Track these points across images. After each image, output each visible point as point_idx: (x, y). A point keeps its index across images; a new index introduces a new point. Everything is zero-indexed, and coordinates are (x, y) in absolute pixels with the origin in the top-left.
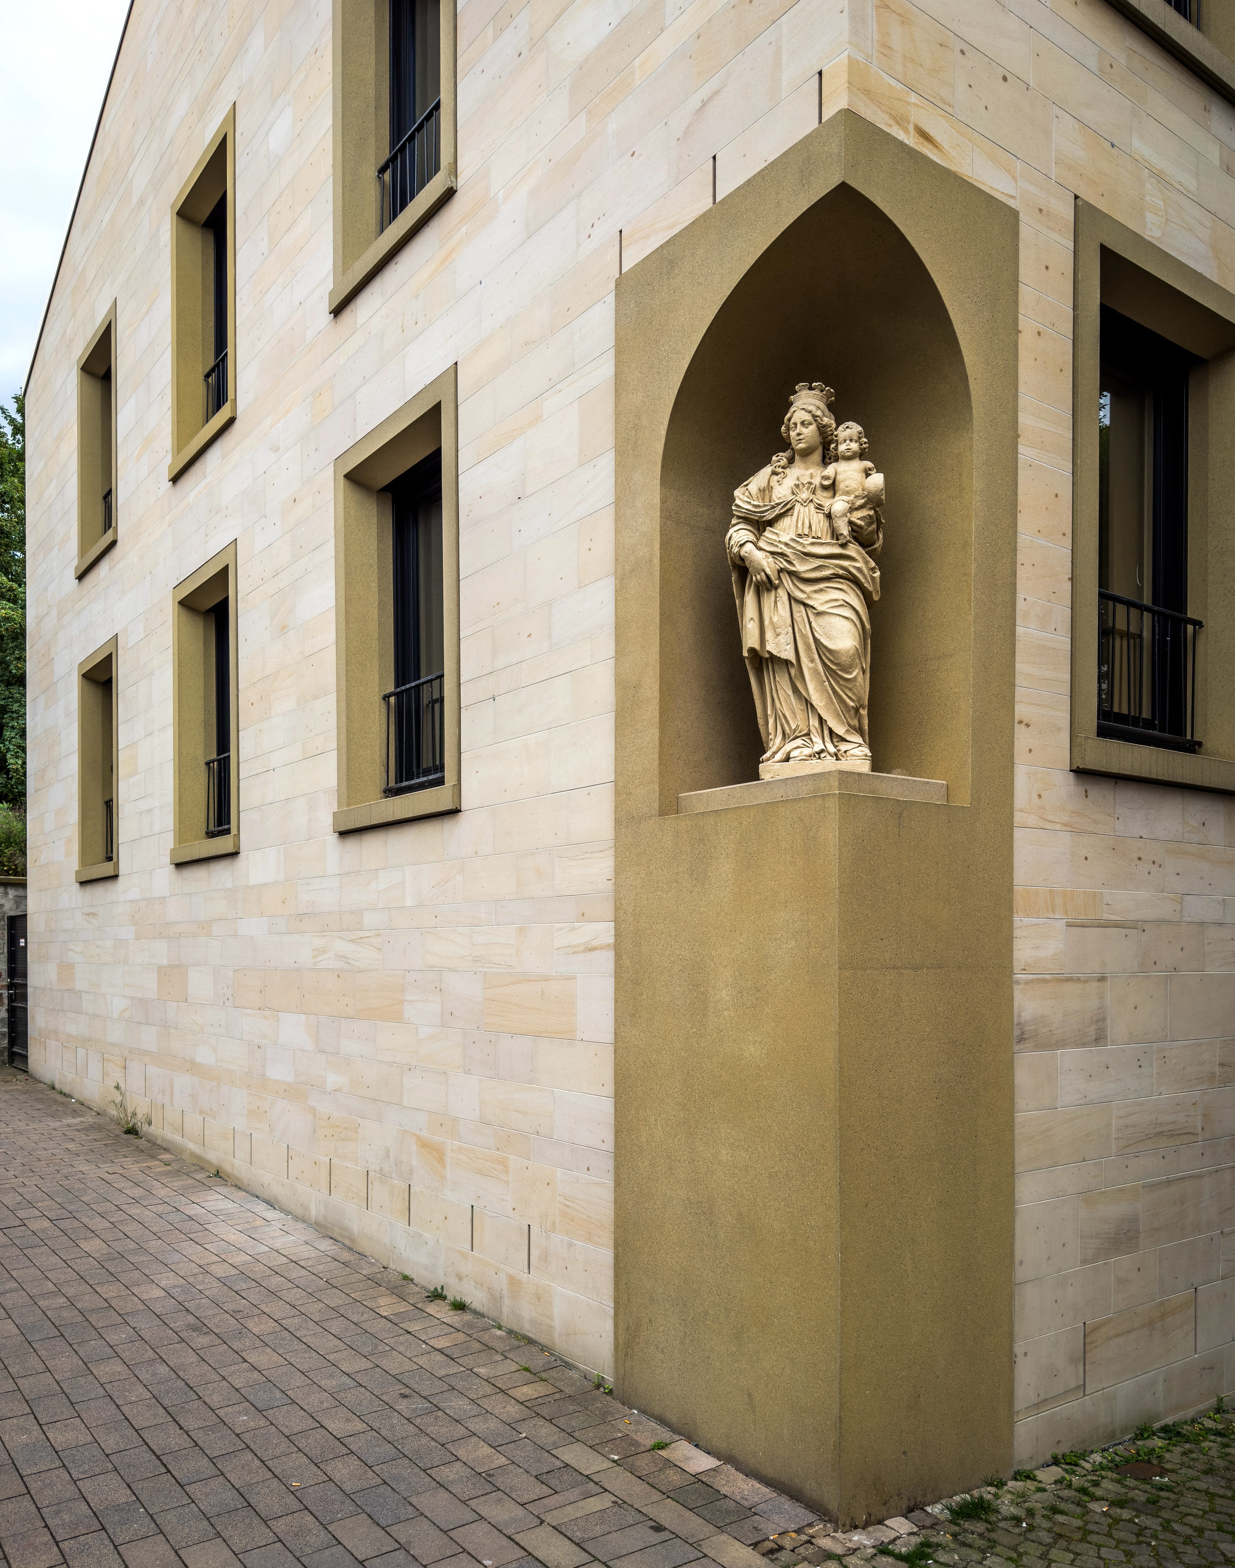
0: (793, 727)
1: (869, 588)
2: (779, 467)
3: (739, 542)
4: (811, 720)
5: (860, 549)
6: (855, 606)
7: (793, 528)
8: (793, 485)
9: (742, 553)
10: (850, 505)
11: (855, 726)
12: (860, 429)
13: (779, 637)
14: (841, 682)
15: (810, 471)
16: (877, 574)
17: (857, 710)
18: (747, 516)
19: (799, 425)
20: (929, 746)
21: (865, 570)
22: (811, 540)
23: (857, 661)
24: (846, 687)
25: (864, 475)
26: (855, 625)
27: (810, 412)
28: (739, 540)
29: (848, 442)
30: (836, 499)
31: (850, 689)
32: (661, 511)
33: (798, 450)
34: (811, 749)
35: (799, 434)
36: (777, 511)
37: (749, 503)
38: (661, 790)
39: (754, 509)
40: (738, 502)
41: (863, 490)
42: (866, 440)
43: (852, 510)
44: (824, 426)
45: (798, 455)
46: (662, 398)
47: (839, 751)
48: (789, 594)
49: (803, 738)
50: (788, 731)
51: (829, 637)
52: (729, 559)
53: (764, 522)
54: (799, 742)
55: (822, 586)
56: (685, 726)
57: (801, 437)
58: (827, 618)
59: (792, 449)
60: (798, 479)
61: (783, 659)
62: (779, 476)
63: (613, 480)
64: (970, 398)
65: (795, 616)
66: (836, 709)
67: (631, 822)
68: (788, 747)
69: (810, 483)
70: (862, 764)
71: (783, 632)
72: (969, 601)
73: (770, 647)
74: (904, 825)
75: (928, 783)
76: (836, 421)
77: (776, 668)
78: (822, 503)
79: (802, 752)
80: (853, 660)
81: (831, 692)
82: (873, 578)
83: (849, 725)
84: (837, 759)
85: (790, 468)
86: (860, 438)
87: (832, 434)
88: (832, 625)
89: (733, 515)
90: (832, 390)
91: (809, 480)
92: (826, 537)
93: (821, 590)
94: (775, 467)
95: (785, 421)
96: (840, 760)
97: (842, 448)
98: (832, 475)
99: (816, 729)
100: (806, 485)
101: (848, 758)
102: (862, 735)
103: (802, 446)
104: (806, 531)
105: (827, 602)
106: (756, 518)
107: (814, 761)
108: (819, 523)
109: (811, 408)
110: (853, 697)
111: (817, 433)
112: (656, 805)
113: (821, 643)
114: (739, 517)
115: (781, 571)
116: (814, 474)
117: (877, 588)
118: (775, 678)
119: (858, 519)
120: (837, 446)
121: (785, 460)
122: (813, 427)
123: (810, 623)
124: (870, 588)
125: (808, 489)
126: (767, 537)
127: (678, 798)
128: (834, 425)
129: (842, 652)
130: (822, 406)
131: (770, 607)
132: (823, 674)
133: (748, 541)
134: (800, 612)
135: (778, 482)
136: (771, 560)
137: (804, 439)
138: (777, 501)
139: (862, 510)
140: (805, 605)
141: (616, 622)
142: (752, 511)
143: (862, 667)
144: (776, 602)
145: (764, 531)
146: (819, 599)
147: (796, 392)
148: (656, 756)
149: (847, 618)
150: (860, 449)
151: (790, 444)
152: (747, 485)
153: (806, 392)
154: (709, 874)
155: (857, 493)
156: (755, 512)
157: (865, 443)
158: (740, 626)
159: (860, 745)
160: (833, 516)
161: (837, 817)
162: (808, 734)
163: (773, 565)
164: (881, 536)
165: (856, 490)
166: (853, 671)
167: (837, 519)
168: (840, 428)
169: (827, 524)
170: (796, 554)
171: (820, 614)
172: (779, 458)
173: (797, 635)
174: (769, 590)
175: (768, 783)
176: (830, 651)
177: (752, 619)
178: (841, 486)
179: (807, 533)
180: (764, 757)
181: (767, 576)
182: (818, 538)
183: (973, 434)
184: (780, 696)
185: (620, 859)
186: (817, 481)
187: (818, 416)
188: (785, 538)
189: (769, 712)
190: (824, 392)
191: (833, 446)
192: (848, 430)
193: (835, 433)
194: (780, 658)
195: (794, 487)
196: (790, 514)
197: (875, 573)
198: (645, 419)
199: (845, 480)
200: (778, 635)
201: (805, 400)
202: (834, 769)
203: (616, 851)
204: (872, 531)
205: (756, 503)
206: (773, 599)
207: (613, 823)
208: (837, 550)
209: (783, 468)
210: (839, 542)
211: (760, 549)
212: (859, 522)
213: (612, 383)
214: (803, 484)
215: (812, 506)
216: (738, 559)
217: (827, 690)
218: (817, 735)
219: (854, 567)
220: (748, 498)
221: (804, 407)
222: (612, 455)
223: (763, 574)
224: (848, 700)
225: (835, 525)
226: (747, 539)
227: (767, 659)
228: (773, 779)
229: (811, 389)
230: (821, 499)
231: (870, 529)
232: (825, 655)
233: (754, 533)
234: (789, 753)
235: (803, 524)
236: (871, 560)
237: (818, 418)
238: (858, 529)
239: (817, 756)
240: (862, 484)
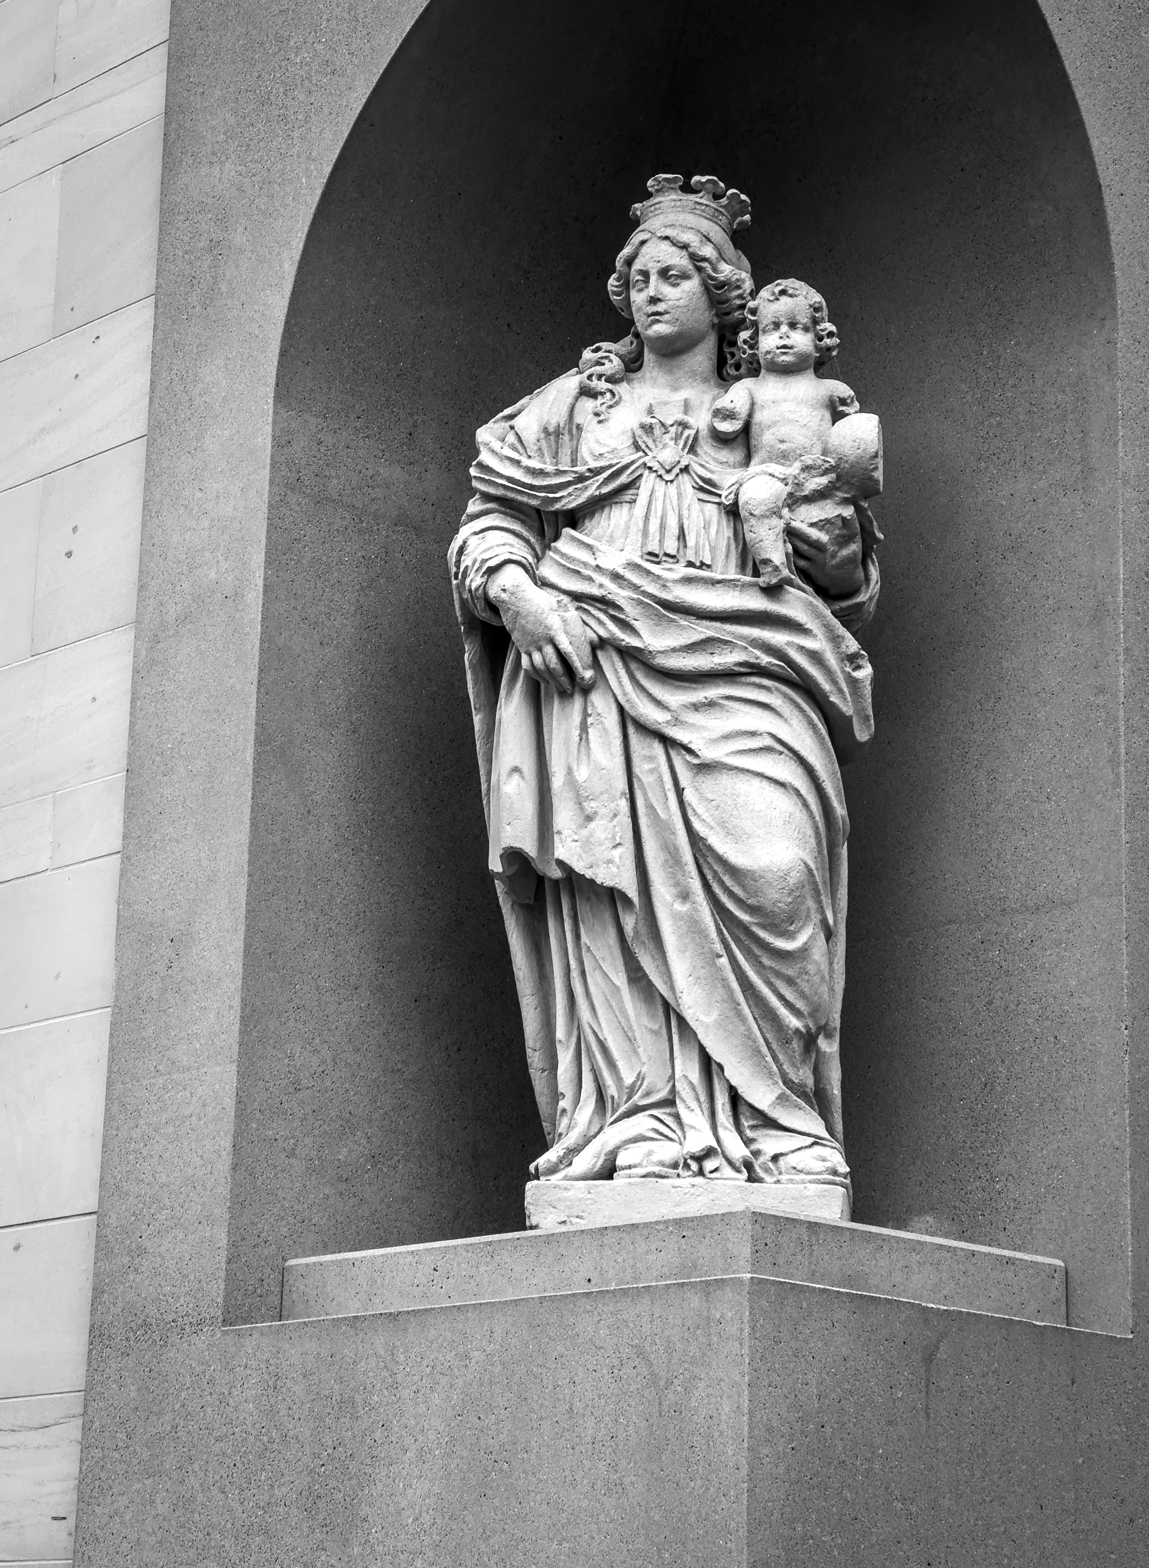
0: (629, 1079)
1: (844, 709)
2: (600, 377)
3: (484, 561)
4: (678, 1062)
5: (818, 602)
6: (804, 753)
7: (635, 537)
8: (636, 426)
9: (494, 591)
10: (789, 489)
11: (802, 1085)
12: (817, 298)
13: (592, 825)
14: (766, 961)
15: (683, 394)
16: (866, 672)
17: (809, 1041)
18: (511, 495)
19: (653, 278)
20: (1013, 1154)
21: (832, 660)
22: (681, 570)
23: (811, 903)
24: (778, 974)
25: (828, 416)
26: (806, 805)
27: (685, 247)
28: (486, 556)
29: (784, 328)
30: (754, 468)
31: (790, 981)
32: (273, 466)
33: (650, 339)
34: (675, 1146)
35: (654, 300)
36: (592, 489)
37: (517, 463)
38: (233, 1245)
39: (528, 480)
40: (485, 457)
41: (825, 453)
42: (833, 328)
43: (794, 501)
44: (722, 285)
45: (653, 350)
46: (291, 181)
47: (756, 1154)
48: (621, 710)
49: (655, 1112)
50: (612, 1090)
51: (729, 832)
52: (457, 606)
53: (556, 513)
54: (642, 1123)
55: (713, 692)
56: (315, 1060)
57: (660, 307)
58: (725, 780)
59: (637, 335)
60: (650, 412)
61: (601, 886)
62: (600, 400)
63: (143, 379)
64: (1108, 239)
65: (636, 770)
66: (749, 1036)
67: (137, 1341)
68: (612, 1136)
69: (684, 425)
70: (822, 1195)
71: (603, 811)
72: (1114, 762)
73: (565, 850)
74: (943, 1384)
75: (1010, 1261)
76: (754, 275)
77: (583, 909)
78: (714, 477)
79: (650, 1153)
80: (799, 900)
81: (735, 985)
82: (854, 683)
83: (787, 1082)
84: (753, 1178)
85: (629, 381)
86: (815, 322)
87: (742, 307)
88: (740, 800)
89: (473, 492)
90: (743, 197)
91: (680, 416)
92: (726, 566)
93: (711, 704)
94: (590, 377)
95: (618, 265)
96: (760, 1180)
97: (769, 342)
98: (742, 409)
99: (693, 1088)
100: (673, 430)
101: (784, 1177)
102: (824, 1113)
103: (661, 328)
104: (671, 546)
105: (727, 737)
106: (534, 503)
107: (687, 1181)
108: (707, 526)
109: (686, 237)
110: (800, 1004)
111: (703, 302)
112: (217, 1290)
113: (710, 848)
114: (487, 497)
115: (599, 645)
116: (694, 402)
117: (864, 709)
118: (577, 937)
119: (812, 525)
120: (755, 336)
121: (616, 360)
122: (692, 285)
123: (679, 792)
124: (847, 708)
125: (676, 439)
126: (563, 555)
127: (283, 1271)
128: (748, 285)
129: (769, 876)
130: (717, 233)
131: (567, 741)
132: (713, 934)
133: (509, 561)
134: (651, 759)
135: (597, 414)
136: (572, 614)
137: (666, 312)
138: (593, 464)
139: (822, 503)
140: (667, 742)
141: (129, 755)
142: (524, 485)
143: (824, 922)
144: (584, 728)
145: (557, 537)
146: (704, 728)
147: (649, 195)
148: (226, 1143)
149: (782, 785)
150: (817, 348)
151: (632, 322)
152: (511, 417)
153: (674, 196)
154: (365, 1510)
155: (808, 460)
156: (532, 487)
157: (830, 335)
158: (484, 787)
159: (817, 1141)
160: (743, 513)
161: (746, 1351)
162: (669, 1102)
163: (578, 628)
164: (874, 573)
165: (805, 450)
166: (799, 930)
167: (753, 521)
168: (765, 293)
169: (728, 532)
170: (641, 603)
171: (705, 768)
172: (600, 354)
173: (643, 821)
174: (565, 695)
175: (550, 1239)
176: (734, 871)
177: (516, 770)
178: (766, 438)
179: (673, 552)
180: (542, 1161)
181: (562, 657)
182: (703, 565)
183: (1114, 329)
184: (592, 989)
185: (97, 1453)
186: (701, 420)
187: (705, 259)
188: (613, 560)
189: (560, 1033)
190: (724, 201)
191: (744, 335)
192: (784, 299)
193: (751, 304)
194: (592, 882)
195: (639, 432)
196: (627, 498)
197: (858, 667)
198: (240, 229)
199: (774, 423)
200: (589, 819)
201: (671, 217)
202: (740, 1208)
203: (86, 1429)
204: (850, 560)
205: (535, 464)
206: (577, 718)
207: (85, 1339)
208: (756, 602)
209: (611, 380)
210: (761, 581)
211: (544, 584)
212: (815, 534)
213: (155, 134)
214: (663, 425)
215: (686, 482)
216: (480, 605)
217: (724, 980)
218: (694, 1105)
219: (801, 648)
220: (514, 449)
221: (668, 232)
222: (145, 313)
223: (549, 650)
224: (783, 1011)
225: (749, 536)
226: (507, 556)
227: (556, 882)
228: (563, 1229)
229: (687, 188)
230: (712, 466)
231: (845, 552)
232: (722, 883)
233: (527, 541)
234: (613, 1155)
235: (662, 527)
236: (848, 635)
237: (705, 265)
238: (811, 552)
239: (694, 1166)
240: (821, 436)
